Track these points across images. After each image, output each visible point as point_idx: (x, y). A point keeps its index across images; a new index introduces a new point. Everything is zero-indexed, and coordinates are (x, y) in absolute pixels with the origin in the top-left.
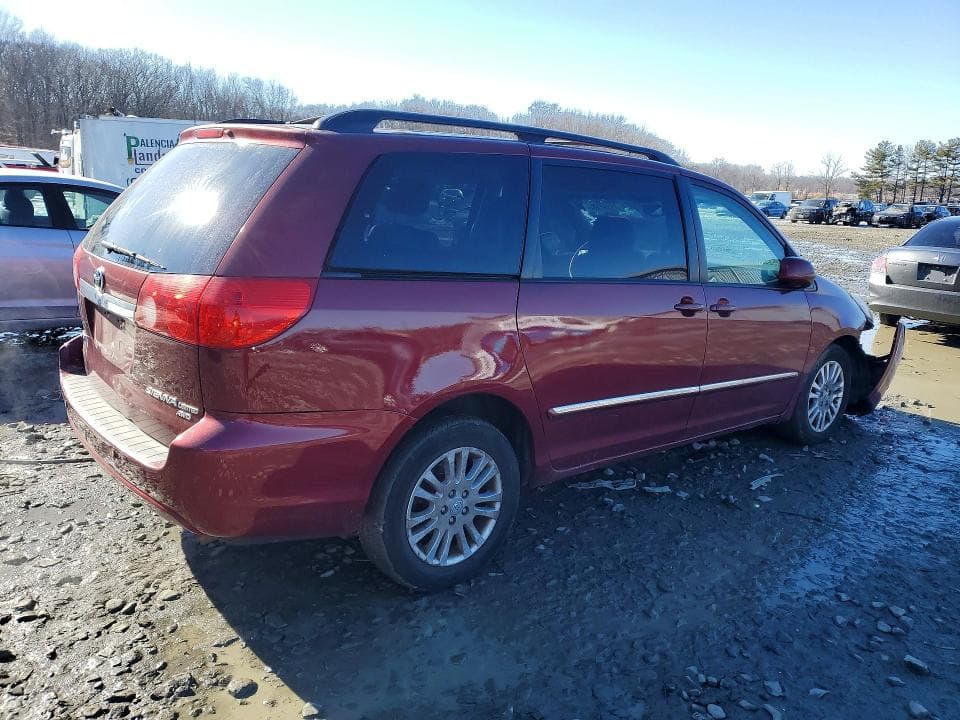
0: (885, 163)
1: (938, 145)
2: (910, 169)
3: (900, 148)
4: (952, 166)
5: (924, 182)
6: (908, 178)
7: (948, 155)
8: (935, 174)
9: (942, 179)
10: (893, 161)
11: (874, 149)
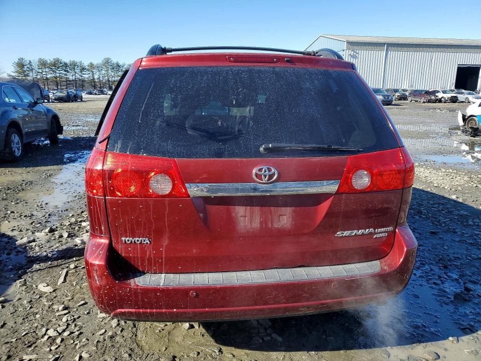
0: (25, 69)
1: (49, 61)
2: (38, 72)
3: (30, 62)
4: (58, 72)
5: (47, 79)
6: (39, 77)
7: (55, 66)
8: (51, 75)
9: (56, 78)
10: (28, 68)
11: (16, 62)
